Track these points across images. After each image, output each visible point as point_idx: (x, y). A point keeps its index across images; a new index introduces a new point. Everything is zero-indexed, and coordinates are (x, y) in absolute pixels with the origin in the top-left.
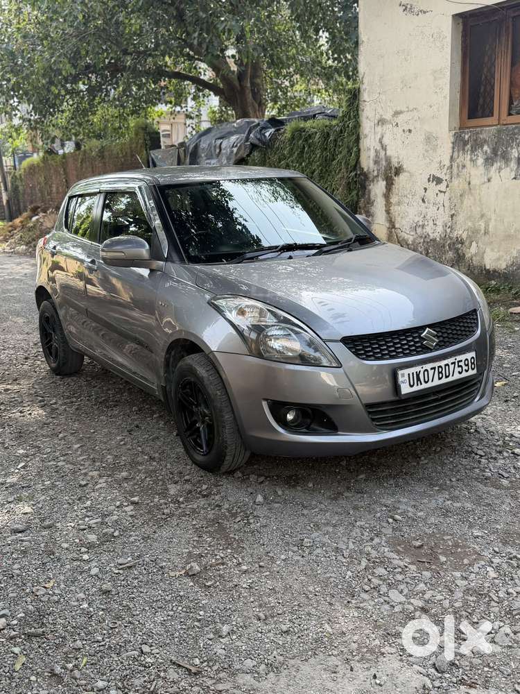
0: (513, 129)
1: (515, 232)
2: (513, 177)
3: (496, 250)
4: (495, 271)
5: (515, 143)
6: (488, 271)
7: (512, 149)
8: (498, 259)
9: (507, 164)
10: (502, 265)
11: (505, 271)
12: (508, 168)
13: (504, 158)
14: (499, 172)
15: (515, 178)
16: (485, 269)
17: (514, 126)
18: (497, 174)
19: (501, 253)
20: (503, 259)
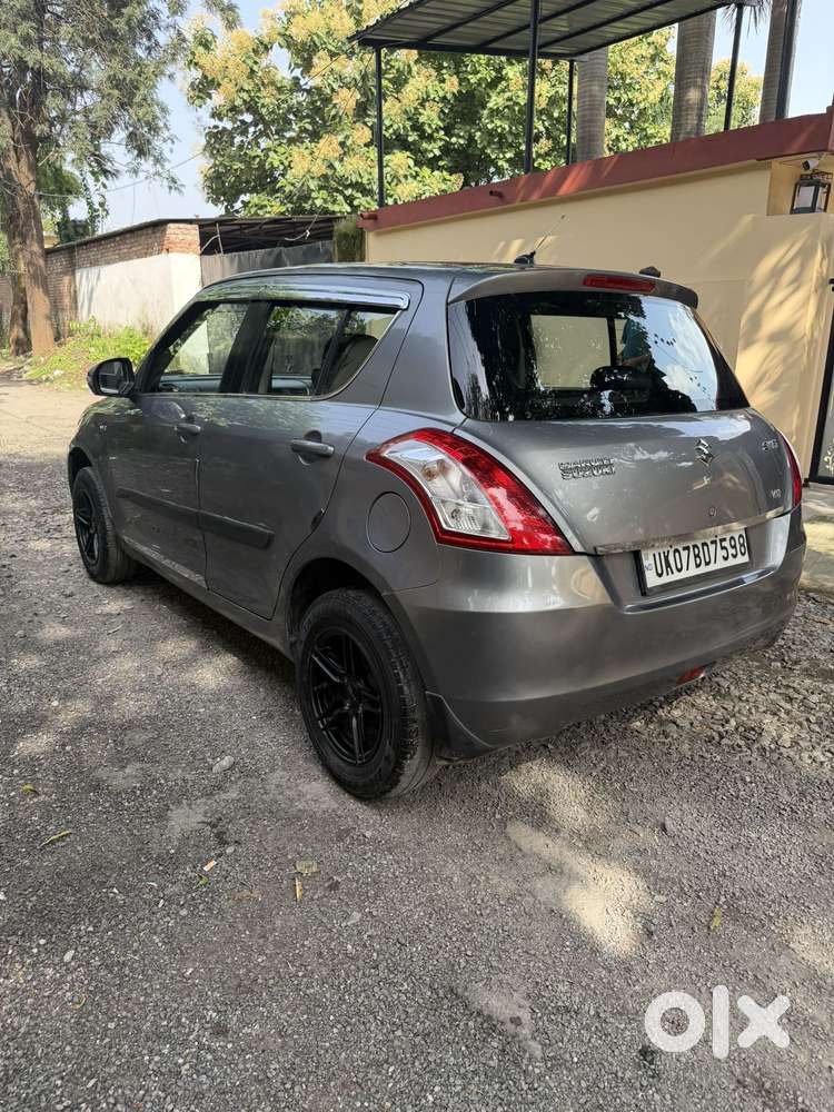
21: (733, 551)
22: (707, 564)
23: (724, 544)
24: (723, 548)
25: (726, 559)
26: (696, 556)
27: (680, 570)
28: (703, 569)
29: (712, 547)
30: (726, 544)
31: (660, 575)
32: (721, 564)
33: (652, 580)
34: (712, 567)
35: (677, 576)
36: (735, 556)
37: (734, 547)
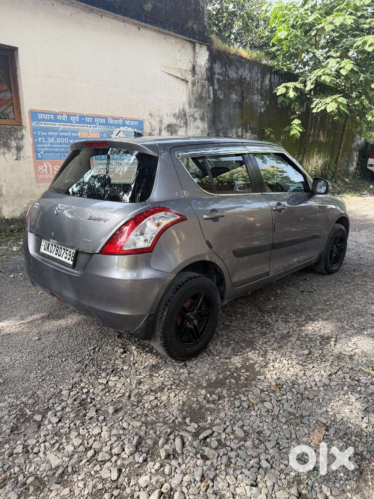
0: (10, 128)
1: (22, 192)
2: (15, 158)
3: (11, 205)
4: (12, 219)
5: (12, 137)
6: (8, 220)
7: (11, 140)
8: (14, 211)
9: (9, 151)
10: (18, 214)
11: (20, 217)
12: (10, 153)
13: (5, 146)
14: (4, 155)
15: (17, 159)
16: (4, 219)
17: (10, 126)
18: (3, 156)
19: (15, 207)
20: (17, 210)
21: (69, 257)
22: (59, 256)
23: (67, 252)
24: (66, 253)
25: (66, 258)
26: (57, 251)
27: (51, 252)
28: (57, 257)
29: (63, 251)
30: (68, 252)
31: (45, 250)
32: (63, 259)
33: (42, 250)
34: (60, 258)
35: (48, 253)
36: (69, 259)
37: (70, 255)
